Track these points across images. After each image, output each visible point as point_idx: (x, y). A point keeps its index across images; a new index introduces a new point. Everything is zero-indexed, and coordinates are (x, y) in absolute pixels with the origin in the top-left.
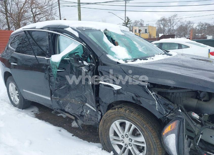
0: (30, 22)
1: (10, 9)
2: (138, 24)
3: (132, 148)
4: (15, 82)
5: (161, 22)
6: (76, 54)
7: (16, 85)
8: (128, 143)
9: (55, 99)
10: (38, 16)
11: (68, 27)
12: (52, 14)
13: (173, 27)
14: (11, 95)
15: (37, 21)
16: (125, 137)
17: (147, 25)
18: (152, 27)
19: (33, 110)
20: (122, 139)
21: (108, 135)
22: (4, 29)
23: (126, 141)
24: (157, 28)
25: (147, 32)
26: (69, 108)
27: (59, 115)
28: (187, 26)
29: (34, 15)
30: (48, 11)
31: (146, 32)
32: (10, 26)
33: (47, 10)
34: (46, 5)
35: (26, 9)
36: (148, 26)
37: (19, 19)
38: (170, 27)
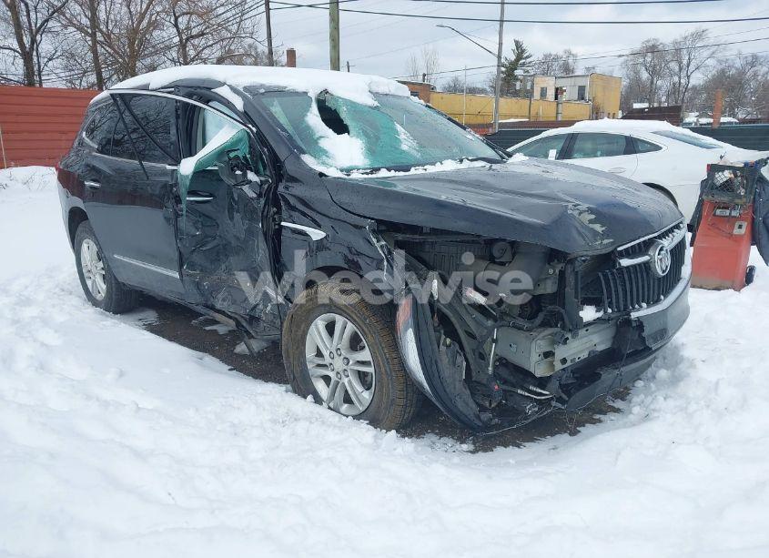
0: (169, 62)
1: (105, 17)
2: (555, 66)
3: (350, 382)
4: (95, 237)
5: (641, 60)
6: (232, 155)
7: (98, 244)
8: (340, 370)
9: (191, 275)
10: (196, 41)
11: (224, 84)
12: (244, 35)
13: (688, 77)
14: (86, 275)
15: (192, 60)
16: (335, 355)
17: (588, 69)
18: (607, 79)
19: (142, 315)
20: (331, 361)
21: (303, 354)
22: (84, 84)
23: (339, 364)
24: (625, 83)
25: (587, 97)
26: (224, 300)
27: (208, 328)
28: (742, 73)
29: (184, 37)
30: (230, 23)
31: (581, 97)
32: (105, 75)
33: (227, 20)
34: (222, 5)
35: (158, 18)
36: (591, 73)
37: (132, 50)
38: (676, 79)
